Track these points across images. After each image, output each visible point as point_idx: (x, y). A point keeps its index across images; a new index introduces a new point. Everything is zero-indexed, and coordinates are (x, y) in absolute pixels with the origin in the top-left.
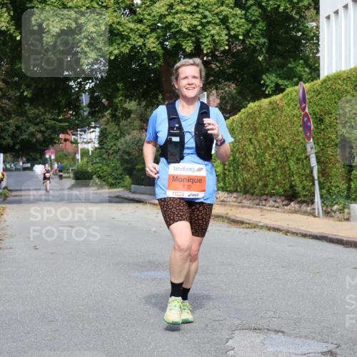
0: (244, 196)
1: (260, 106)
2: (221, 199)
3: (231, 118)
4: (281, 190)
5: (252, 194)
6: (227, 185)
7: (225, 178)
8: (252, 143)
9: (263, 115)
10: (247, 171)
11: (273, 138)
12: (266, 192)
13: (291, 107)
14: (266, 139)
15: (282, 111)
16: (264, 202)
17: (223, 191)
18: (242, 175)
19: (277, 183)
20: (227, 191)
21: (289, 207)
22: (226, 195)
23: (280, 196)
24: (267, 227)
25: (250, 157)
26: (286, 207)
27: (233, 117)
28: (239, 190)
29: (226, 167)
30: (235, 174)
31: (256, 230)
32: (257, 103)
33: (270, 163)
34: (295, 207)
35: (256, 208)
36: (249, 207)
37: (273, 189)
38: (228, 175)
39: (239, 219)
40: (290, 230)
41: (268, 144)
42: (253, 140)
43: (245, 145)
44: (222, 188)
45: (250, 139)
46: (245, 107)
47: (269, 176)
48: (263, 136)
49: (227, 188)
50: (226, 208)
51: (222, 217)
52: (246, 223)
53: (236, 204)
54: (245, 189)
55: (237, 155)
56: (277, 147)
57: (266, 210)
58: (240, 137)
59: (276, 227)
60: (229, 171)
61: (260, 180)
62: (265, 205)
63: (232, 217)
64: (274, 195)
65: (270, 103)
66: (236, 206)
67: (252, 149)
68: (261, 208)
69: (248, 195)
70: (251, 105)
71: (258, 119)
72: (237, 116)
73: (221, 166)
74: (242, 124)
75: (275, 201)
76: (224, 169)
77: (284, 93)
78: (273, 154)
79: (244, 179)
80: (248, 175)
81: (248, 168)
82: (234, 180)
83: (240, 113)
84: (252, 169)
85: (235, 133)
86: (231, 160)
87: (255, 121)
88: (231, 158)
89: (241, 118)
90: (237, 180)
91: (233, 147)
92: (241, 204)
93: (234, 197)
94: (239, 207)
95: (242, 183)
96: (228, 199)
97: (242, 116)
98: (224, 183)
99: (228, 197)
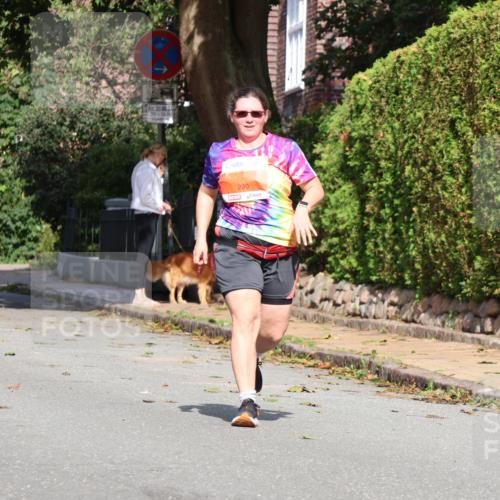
1: (490, 20)
2: (350, 307)
3: (392, 55)
5: (451, 296)
6: (371, 265)
7: (363, 241)
8: (456, 136)
10: (436, 222)
16: (488, 325)
17: (356, 283)
18: (421, 233)
20: (369, 283)
22: (365, 295)
25: (449, 180)
27: (399, 51)
28: (408, 282)
29: (368, 208)
30: (396, 231)
31: (468, 408)
35: (463, 340)
36: (439, 337)
38: (375, 234)
39: (410, 372)
42: (459, 126)
43: (434, 142)
44: (354, 273)
45: (453, 122)
46: (441, 20)
49: (369, 272)
50: (365, 336)
51: (358, 365)
52: (436, 387)
53: (396, 323)
54: (427, 277)
55: (408, 168)
58: (420, 114)
60: (379, 220)
61: (479, 251)
62: (492, 333)
63: (391, 366)
66: (398, 331)
67: (455, 153)
68: (479, 341)
69: (435, 299)
71: (480, 60)
72: (413, 48)
73: (355, 204)
74: (427, 73)
76: (363, 213)
79: (425, 247)
80: (439, 235)
81: (442, 212)
82: (392, 249)
83: (424, 39)
84: (456, 215)
85: (402, 102)
86: (387, 188)
87: (471, 64)
88: (388, 180)
89: (425, 54)
90: (403, 250)
91: (395, 143)
92: (413, 325)
93: (392, 304)
94: (408, 333)
95: (419, 259)
96: (373, 309)
97: (431, 47)
98: (358, 258)
99: (371, 302)
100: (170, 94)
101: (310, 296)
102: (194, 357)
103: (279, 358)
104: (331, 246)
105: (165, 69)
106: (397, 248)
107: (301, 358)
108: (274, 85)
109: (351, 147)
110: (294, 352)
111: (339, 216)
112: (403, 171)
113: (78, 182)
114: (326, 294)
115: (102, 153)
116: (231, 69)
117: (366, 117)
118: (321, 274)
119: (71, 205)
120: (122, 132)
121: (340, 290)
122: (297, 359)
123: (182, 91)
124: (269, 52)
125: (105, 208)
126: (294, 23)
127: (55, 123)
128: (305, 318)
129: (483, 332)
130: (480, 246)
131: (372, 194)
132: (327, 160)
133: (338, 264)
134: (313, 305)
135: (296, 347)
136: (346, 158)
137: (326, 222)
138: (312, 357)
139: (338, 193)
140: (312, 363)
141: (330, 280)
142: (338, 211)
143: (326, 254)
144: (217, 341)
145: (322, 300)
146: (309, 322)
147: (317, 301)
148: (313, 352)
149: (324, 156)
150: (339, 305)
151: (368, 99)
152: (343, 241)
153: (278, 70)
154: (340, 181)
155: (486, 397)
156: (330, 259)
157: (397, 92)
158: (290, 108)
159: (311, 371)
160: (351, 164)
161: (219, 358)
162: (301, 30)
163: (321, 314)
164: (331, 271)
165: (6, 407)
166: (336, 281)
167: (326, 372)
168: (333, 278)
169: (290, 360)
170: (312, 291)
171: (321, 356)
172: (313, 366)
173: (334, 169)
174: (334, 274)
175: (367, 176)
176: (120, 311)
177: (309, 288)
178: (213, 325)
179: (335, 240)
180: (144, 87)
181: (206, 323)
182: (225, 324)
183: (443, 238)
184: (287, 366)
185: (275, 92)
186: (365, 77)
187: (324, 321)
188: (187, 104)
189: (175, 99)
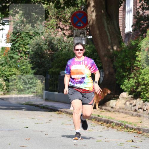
100: (84, 34)
101: (134, 107)
102: (92, 129)
103: (123, 130)
104: (142, 89)
105: (82, 25)
107: (131, 130)
108: (121, 30)
110: (129, 127)
111: (145, 78)
113: (51, 65)
114: (140, 106)
115: (59, 55)
116: (106, 25)
118: (138, 99)
119: (48, 74)
120: (67, 47)
121: (145, 105)
122: (130, 130)
123: (88, 33)
124: (119, 18)
125: (60, 75)
126: (129, 8)
127: (43, 44)
128: (133, 115)
132: (140, 58)
133: (145, 95)
134: (136, 110)
135: (129, 126)
137: (140, 80)
138: (135, 129)
139: (145, 70)
140: (135, 131)
141: (142, 101)
142: (145, 76)
143: (140, 92)
144: (101, 123)
145: (139, 109)
146: (134, 116)
147: (137, 109)
148: (136, 128)
149: (139, 56)
150: (145, 111)
152: (146, 87)
153: (123, 25)
156: (142, 94)
158: (127, 39)
159: (135, 135)
161: (101, 129)
162: (131, 10)
163: (138, 114)
164: (142, 98)
165: (25, 147)
166: (144, 102)
167: (140, 135)
168: (143, 100)
169: (127, 130)
170: (135, 105)
171: (139, 129)
172: (136, 133)
174: (143, 99)
176: (66, 112)
177: (134, 104)
178: (99, 117)
179: (144, 87)
180: (74, 31)
181: (97, 116)
182: (104, 117)
184: (126, 132)
185: (121, 33)
187: (140, 116)
188: (89, 37)
189: (85, 35)
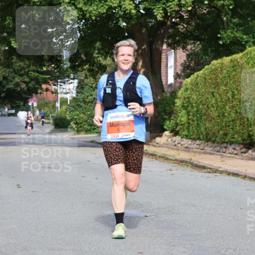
0: (206, 143)
1: (222, 64)
2: (186, 146)
3: (196, 74)
4: (240, 139)
5: (214, 142)
6: (191, 134)
7: (189, 127)
8: (214, 96)
9: (225, 71)
10: (209, 121)
11: (233, 92)
12: (226, 141)
13: (250, 65)
14: (227, 93)
15: (242, 69)
16: (224, 149)
17: (187, 138)
18: (205, 124)
19: (236, 132)
20: (191, 139)
21: (246, 154)
22: (190, 142)
23: (239, 144)
24: (227, 172)
25: (212, 109)
26: (244, 155)
27: (198, 73)
28: (201, 138)
29: (190, 117)
30: (198, 124)
31: (216, 174)
32: (219, 61)
33: (230, 115)
34: (252, 155)
35: (217, 155)
36: (210, 154)
37: (233, 138)
39: (201, 164)
40: (248, 175)
41: (229, 98)
42: (215, 94)
43: (208, 98)
44: (187, 136)
45: (213, 93)
47: (229, 126)
48: (224, 90)
49: (191, 136)
50: (190, 154)
51: (187, 162)
52: (208, 168)
53: (198, 150)
54: (207, 137)
55: (201, 106)
56: (237, 100)
57: (225, 156)
58: (204, 90)
59: (234, 172)
60: (193, 121)
61: (221, 129)
62: (225, 152)
63: (196, 163)
64: (233, 143)
65: (232, 61)
66: (199, 152)
67: (214, 102)
68: (221, 155)
69: (209, 143)
70: (214, 62)
71: (220, 75)
72: (201, 72)
73: (186, 116)
74: (205, 79)
75: (234, 149)
76: (189, 119)
77: (244, 52)
78: (233, 107)
79: (206, 128)
80: (210, 125)
81: (210, 118)
82: (197, 129)
83: (204, 69)
84: (214, 119)
85: (199, 87)
86: (195, 111)
87: (217, 76)
88: (195, 109)
89: (205, 74)
90: (200, 129)
91: (197, 99)
92: (203, 151)
93: (197, 145)
94: (201, 153)
95: (204, 131)
96: (192, 146)
97: (206, 72)
98: (188, 132)
99: (191, 144)
103: (165, 161)
104: (180, 128)
106: (198, 129)
107: (171, 161)
109: (185, 100)
110: (169, 159)
111: (182, 120)
112: (199, 107)
114: (179, 142)
117: (189, 92)
118: (177, 136)
121: (183, 141)
126: (170, 65)
129: (223, 152)
130: (221, 128)
131: (191, 113)
133: (182, 133)
135: (169, 157)
136: (184, 103)
137: (178, 122)
138: (174, 160)
139: (181, 113)
140: (174, 162)
141: (180, 138)
142: (182, 118)
143: (179, 131)
145: (178, 144)
146: (174, 150)
147: (176, 144)
149: (177, 103)
150: (182, 145)
151: (189, 86)
154: (182, 110)
155: (222, 171)
157: (197, 84)
158: (170, 89)
159: (173, 165)
160: (185, 105)
162: (172, 67)
163: (177, 148)
164: (180, 135)
166: (182, 138)
167: (178, 164)
169: (168, 161)
170: (175, 141)
171: (176, 160)
173: (180, 107)
175: (189, 108)
179: (181, 127)
182: (150, 151)
183: (211, 126)
186: (188, 80)
187: (178, 150)
